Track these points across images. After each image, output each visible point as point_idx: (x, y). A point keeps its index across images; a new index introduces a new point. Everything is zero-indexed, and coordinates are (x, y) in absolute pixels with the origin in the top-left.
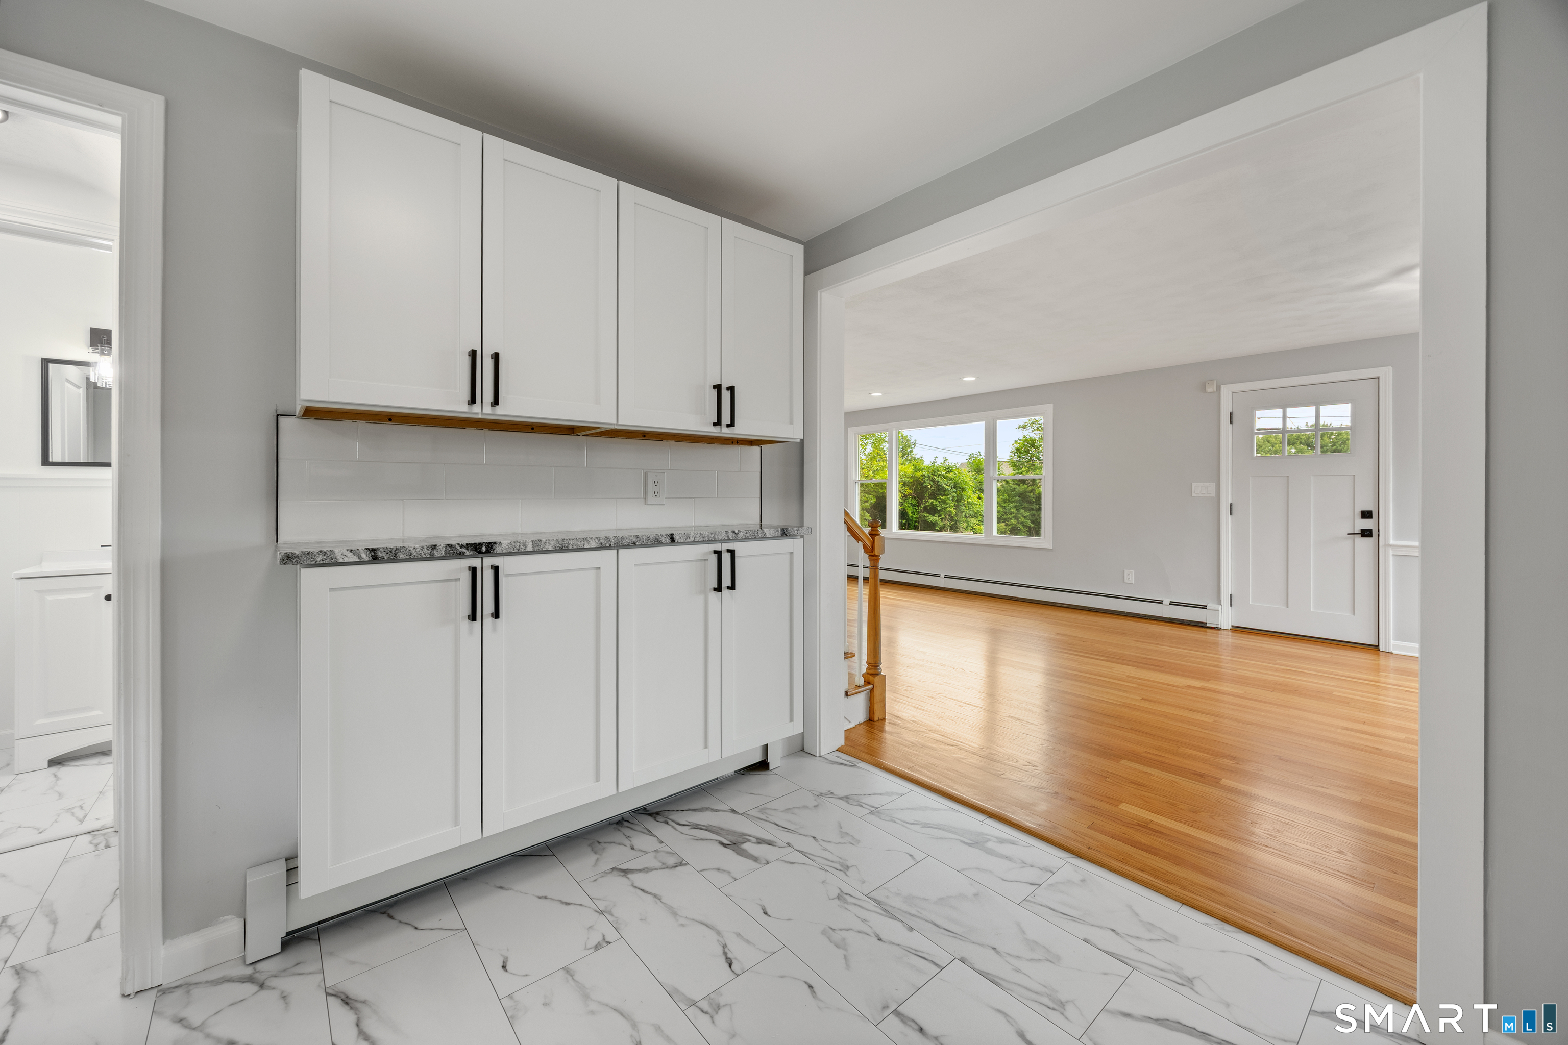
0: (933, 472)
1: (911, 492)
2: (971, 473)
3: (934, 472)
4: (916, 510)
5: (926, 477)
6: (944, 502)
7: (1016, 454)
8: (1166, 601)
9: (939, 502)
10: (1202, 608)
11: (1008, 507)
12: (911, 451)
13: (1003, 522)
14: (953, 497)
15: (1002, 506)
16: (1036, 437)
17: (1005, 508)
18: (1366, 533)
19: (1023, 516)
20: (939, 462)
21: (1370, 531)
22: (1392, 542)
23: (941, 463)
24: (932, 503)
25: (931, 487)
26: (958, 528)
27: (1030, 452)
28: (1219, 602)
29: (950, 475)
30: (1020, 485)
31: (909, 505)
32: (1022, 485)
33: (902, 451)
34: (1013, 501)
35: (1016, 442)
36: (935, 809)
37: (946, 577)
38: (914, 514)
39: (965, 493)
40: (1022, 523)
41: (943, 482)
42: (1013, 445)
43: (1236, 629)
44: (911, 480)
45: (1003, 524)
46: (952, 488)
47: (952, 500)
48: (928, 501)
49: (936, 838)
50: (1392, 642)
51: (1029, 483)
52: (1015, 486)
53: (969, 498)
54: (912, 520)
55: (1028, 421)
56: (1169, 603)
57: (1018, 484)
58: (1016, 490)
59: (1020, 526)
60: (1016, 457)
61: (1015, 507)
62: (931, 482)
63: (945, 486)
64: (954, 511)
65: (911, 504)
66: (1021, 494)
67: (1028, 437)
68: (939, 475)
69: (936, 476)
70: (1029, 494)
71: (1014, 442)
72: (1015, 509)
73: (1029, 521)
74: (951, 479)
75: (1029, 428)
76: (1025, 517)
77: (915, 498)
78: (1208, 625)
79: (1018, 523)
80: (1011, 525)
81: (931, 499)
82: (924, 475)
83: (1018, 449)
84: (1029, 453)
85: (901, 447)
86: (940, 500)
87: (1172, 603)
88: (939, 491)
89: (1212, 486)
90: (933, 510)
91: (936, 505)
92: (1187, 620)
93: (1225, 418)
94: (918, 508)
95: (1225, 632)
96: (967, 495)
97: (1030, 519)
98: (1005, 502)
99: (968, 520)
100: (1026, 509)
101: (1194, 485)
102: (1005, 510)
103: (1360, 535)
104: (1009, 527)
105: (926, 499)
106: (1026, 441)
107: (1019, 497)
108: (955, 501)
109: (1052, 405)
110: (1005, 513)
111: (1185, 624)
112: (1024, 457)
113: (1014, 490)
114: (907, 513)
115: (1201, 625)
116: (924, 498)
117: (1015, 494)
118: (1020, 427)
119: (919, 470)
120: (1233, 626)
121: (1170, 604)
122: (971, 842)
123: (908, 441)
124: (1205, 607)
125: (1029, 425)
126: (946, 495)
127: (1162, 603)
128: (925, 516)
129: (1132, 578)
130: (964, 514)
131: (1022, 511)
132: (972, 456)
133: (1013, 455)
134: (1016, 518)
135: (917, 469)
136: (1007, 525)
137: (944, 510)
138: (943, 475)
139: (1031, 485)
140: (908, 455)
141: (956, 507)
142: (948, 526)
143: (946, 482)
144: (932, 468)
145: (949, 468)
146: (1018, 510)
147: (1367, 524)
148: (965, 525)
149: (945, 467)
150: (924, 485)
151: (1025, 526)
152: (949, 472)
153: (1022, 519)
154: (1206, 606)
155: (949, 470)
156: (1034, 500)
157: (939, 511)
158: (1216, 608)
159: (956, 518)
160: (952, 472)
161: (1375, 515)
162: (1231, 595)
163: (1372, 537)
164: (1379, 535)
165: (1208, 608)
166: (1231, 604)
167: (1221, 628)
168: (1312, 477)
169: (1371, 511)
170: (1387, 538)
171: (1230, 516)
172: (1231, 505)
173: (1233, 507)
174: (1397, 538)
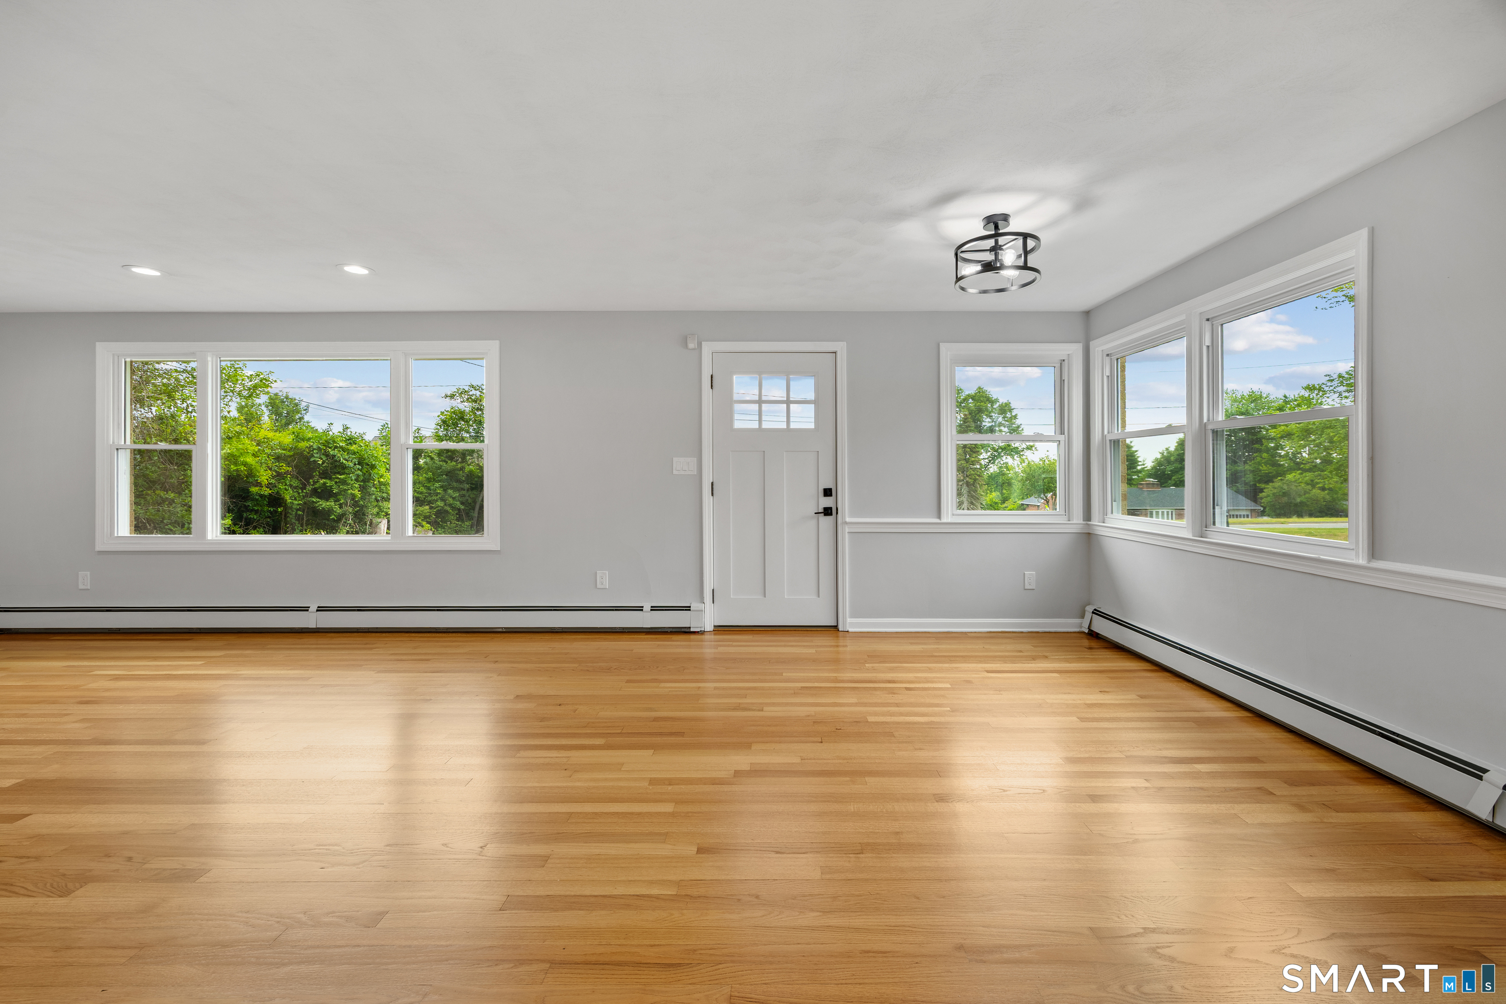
0: (327, 444)
1: (290, 469)
2: (384, 446)
3: (329, 443)
4: (299, 493)
5: (315, 449)
6: (344, 482)
7: (442, 427)
8: (647, 608)
9: (336, 483)
10: (686, 610)
11: (432, 487)
12: (301, 419)
13: (427, 505)
14: (358, 476)
15: (426, 486)
16: (466, 409)
17: (429, 488)
18: (827, 512)
19: (451, 497)
20: (336, 429)
21: (831, 508)
22: (848, 520)
23: (339, 432)
24: (325, 484)
25: (323, 463)
26: (365, 515)
27: (459, 425)
28: (702, 600)
29: (353, 448)
30: (447, 462)
31: (287, 487)
32: (449, 462)
33: (286, 417)
34: (438, 480)
35: (442, 413)
37: (320, 609)
38: (295, 499)
39: (375, 471)
40: (450, 505)
41: (342, 457)
42: (438, 416)
43: (720, 629)
44: (291, 453)
45: (427, 507)
46: (355, 464)
47: (357, 480)
48: (317, 482)
50: (849, 620)
51: (458, 460)
52: (441, 463)
53: (381, 476)
54: (291, 508)
55: (456, 390)
56: (650, 608)
57: (445, 461)
58: (443, 468)
59: (448, 509)
60: (442, 430)
61: (441, 487)
62: (323, 457)
63: (344, 461)
64: (357, 493)
65: (291, 486)
66: (449, 472)
67: (457, 408)
68: (336, 447)
69: (330, 448)
70: (458, 472)
71: (440, 413)
72: (442, 489)
73: (458, 503)
74: (354, 453)
75: (457, 398)
76: (454, 498)
77: (297, 478)
78: (692, 630)
79: (445, 505)
80: (437, 507)
81: (322, 478)
82: (312, 446)
83: (444, 422)
84: (458, 427)
85: (285, 412)
86: (338, 481)
87: (654, 609)
88: (336, 468)
89: (694, 460)
90: (326, 493)
91: (331, 486)
92: (670, 627)
93: (706, 382)
94: (302, 492)
95: (709, 636)
96: (378, 474)
97: (459, 501)
98: (430, 482)
99: (380, 504)
100: (455, 489)
101: (675, 459)
102: (429, 491)
103: (823, 514)
104: (435, 510)
105: (316, 479)
106: (454, 413)
107: (446, 475)
108: (361, 482)
109: (497, 342)
110: (430, 494)
111: (667, 632)
112: (452, 430)
113: (440, 467)
114: (283, 499)
115: (685, 631)
116: (312, 477)
117: (442, 472)
118: (447, 396)
119: (303, 440)
120: (715, 626)
121: (651, 610)
123: (297, 405)
124: (688, 608)
125: (457, 395)
126: (346, 474)
127: (642, 610)
128: (313, 501)
129: (606, 582)
130: (374, 497)
131: (450, 491)
132: (386, 426)
133: (439, 427)
134: (442, 499)
135: (299, 438)
136: (431, 508)
137: (343, 493)
138: (341, 447)
139: (461, 463)
140: (297, 423)
141: (363, 489)
142: (350, 513)
143: (347, 457)
144: (325, 438)
145: (350, 439)
146: (445, 490)
147: (828, 502)
148: (376, 510)
149: (345, 438)
150: (312, 459)
151: (453, 508)
152: (350, 443)
153: (451, 501)
154: (690, 607)
155: (351, 440)
156: (463, 479)
157: (336, 495)
158: (700, 609)
159: (362, 503)
160: (356, 444)
161: (834, 493)
162: (713, 590)
163: (831, 514)
164: (837, 513)
165: (691, 609)
166: (713, 601)
167: (704, 631)
168: (785, 453)
169: (831, 489)
170: (843, 517)
171: (711, 497)
172: (712, 484)
173: (714, 487)
174: (851, 516)
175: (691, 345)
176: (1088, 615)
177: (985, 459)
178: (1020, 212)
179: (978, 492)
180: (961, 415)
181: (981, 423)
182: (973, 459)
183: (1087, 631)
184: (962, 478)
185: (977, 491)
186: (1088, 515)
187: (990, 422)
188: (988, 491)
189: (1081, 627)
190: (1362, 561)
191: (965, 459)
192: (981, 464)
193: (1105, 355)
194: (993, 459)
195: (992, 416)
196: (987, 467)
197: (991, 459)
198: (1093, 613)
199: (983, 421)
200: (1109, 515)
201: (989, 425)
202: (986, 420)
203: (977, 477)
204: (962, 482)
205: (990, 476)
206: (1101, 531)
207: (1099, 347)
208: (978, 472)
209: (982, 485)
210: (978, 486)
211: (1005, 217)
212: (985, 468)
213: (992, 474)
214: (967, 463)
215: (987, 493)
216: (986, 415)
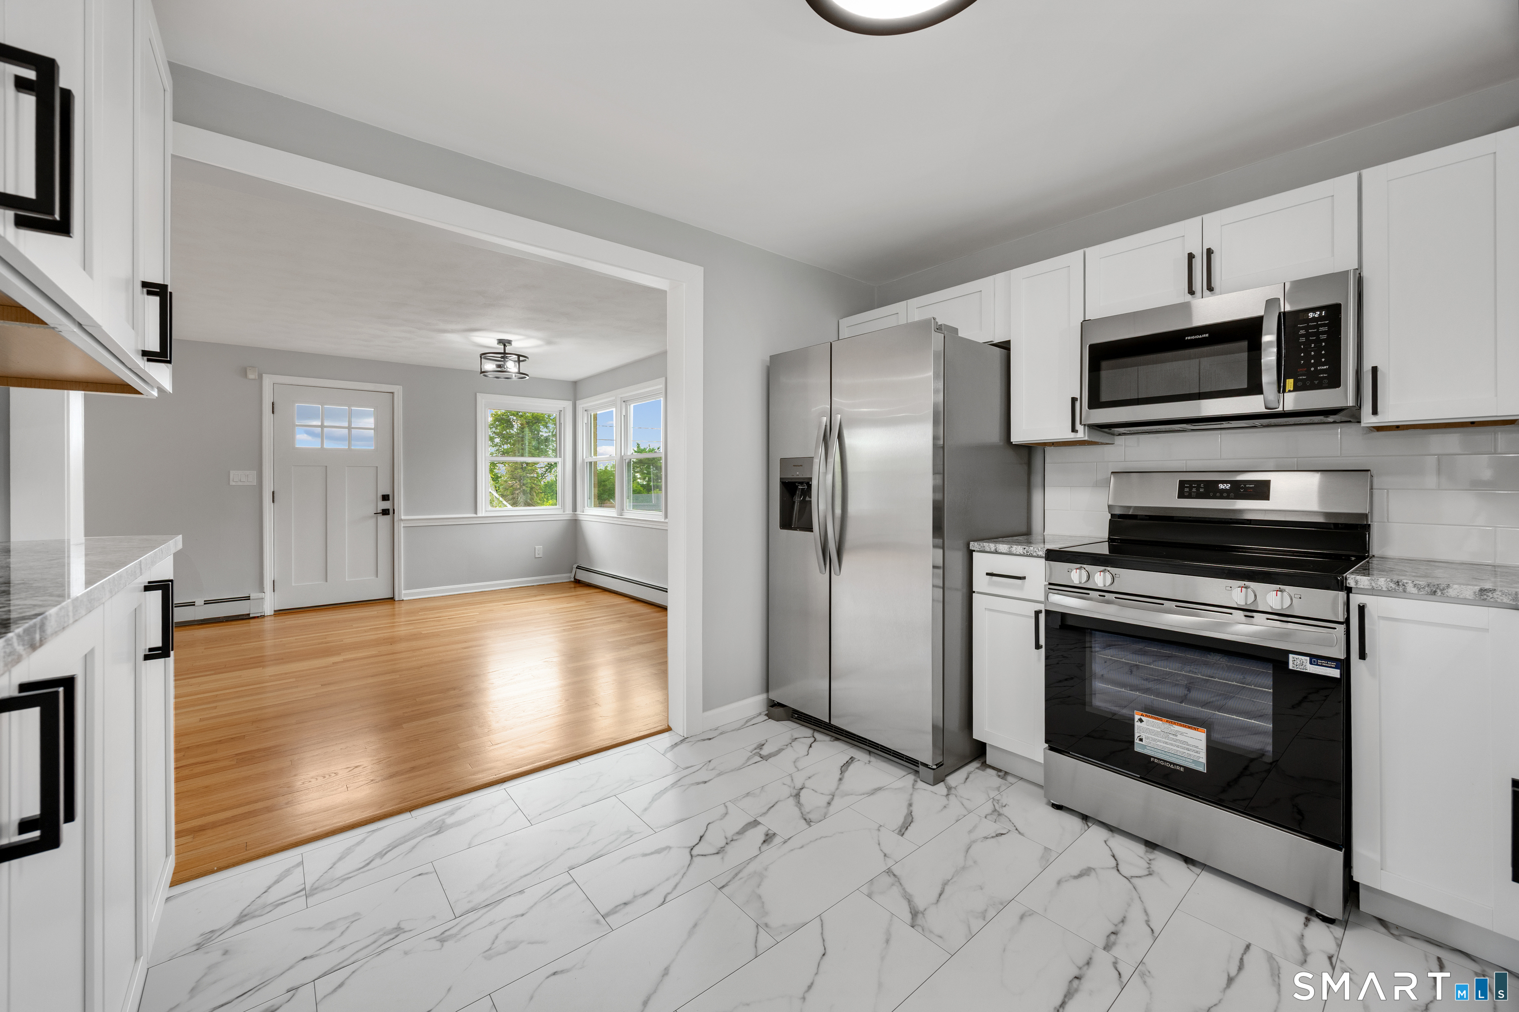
8: (200, 602)
10: (244, 600)
18: (385, 512)
21: (388, 510)
22: (403, 517)
28: (262, 590)
36: (359, 843)
43: (279, 613)
49: (409, 852)
50: (403, 592)
56: (203, 602)
78: (251, 616)
87: (207, 603)
89: (253, 474)
92: (224, 617)
93: (267, 408)
95: (269, 618)
101: (232, 473)
103: (381, 514)
111: (222, 622)
115: (246, 617)
120: (275, 611)
121: (205, 604)
122: (437, 831)
124: (248, 598)
127: (194, 605)
147: (386, 505)
154: (249, 597)
158: (260, 597)
161: (391, 498)
162: (274, 581)
163: (389, 514)
164: (394, 513)
165: (251, 598)
166: (274, 590)
167: (264, 616)
168: (346, 467)
169: (389, 495)
170: (399, 515)
171: (272, 504)
172: (273, 493)
173: (275, 495)
174: (406, 514)
175: (251, 376)
176: (574, 570)
177: (542, 468)
178: (516, 340)
179: (535, 500)
180: (518, 423)
181: (539, 434)
182: (530, 468)
183: (573, 580)
184: (518, 487)
185: (533, 499)
186: (575, 509)
187: (547, 432)
188: (545, 499)
189: (570, 578)
190: (663, 520)
191: (522, 468)
192: (537, 473)
193: (584, 411)
194: (550, 468)
195: (549, 427)
196: (544, 476)
197: (547, 468)
198: (577, 568)
199: (541, 431)
200: (586, 508)
201: (545, 435)
202: (543, 430)
203: (534, 486)
204: (519, 491)
205: (547, 485)
206: (581, 518)
207: (582, 405)
208: (535, 480)
209: (538, 493)
210: (535, 494)
211: (509, 342)
212: (542, 476)
213: (548, 482)
214: (524, 471)
215: (544, 501)
216: (543, 425)
